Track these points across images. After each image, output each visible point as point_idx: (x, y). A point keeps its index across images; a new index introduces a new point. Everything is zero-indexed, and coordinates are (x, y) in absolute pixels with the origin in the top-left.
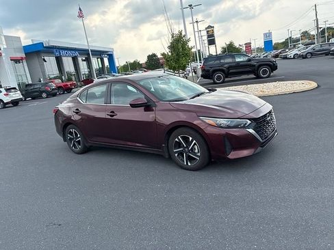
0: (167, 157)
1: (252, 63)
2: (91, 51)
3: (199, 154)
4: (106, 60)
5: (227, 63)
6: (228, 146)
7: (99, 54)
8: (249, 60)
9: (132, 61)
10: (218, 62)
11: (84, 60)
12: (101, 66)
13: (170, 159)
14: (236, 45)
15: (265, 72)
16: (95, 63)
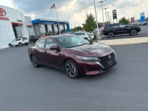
0: (64, 72)
1: (128, 28)
2: (59, 22)
3: (75, 72)
4: (66, 26)
5: (116, 28)
7: (63, 23)
8: (126, 27)
9: (77, 27)
10: (111, 27)
11: (56, 26)
12: (63, 29)
15: (134, 32)
16: (61, 27)
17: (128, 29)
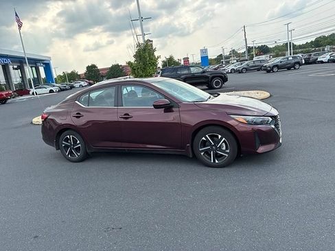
0: (191, 156)
1: (206, 74)
2: (28, 59)
3: (228, 151)
4: (42, 70)
6: (258, 141)
7: (35, 62)
8: (204, 72)
9: (70, 72)
10: (175, 73)
11: (16, 69)
12: (36, 76)
13: (195, 159)
14: (176, 59)
15: (217, 83)
17: (208, 77)
